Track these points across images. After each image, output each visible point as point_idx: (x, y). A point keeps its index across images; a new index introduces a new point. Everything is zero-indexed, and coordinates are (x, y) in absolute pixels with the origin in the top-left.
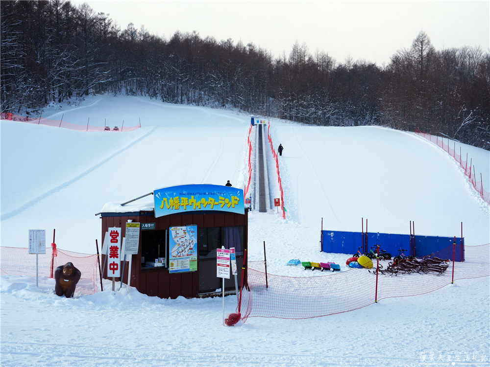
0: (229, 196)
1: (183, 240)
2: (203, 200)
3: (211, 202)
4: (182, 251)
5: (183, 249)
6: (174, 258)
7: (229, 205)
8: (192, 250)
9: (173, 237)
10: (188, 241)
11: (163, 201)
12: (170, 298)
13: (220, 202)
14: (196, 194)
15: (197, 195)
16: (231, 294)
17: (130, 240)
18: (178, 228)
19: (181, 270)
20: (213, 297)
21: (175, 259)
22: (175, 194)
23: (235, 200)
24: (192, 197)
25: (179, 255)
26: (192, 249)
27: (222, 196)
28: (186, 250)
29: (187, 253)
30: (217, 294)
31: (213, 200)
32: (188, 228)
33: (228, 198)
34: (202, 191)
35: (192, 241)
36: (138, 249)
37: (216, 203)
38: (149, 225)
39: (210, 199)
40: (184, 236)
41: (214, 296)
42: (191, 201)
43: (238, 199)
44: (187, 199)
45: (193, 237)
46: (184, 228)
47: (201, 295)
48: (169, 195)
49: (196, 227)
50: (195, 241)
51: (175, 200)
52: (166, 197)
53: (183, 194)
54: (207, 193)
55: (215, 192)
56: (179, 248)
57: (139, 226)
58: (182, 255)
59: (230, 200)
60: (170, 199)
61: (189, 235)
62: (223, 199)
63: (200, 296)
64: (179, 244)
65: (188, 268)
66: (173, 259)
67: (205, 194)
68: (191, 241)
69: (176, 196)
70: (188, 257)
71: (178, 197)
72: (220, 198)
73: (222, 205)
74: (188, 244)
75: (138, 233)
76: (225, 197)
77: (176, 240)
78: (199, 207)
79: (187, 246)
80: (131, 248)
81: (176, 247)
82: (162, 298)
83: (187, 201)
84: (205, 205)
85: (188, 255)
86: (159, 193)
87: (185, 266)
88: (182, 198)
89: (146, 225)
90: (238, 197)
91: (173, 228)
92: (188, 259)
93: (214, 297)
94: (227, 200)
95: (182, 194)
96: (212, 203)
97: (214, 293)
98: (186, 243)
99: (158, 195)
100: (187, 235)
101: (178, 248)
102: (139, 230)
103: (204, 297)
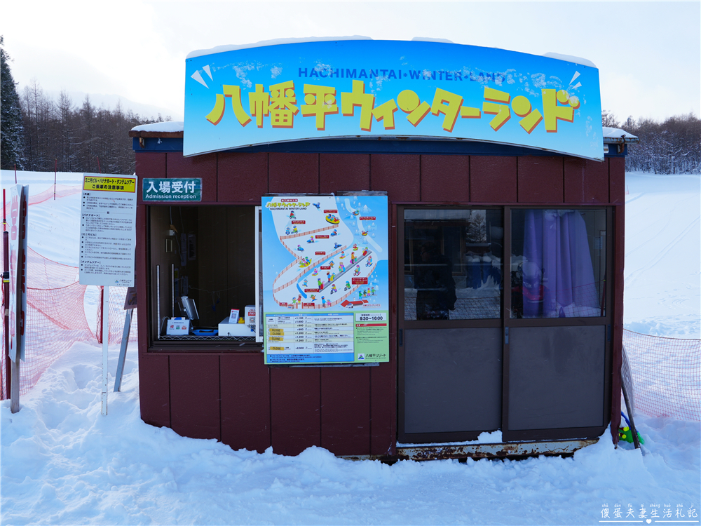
0: (532, 87)
1: (326, 245)
2: (408, 98)
3: (443, 108)
4: (321, 287)
5: (325, 279)
6: (285, 310)
7: (528, 122)
8: (363, 287)
9: (281, 232)
10: (348, 252)
11: (220, 98)
12: (270, 450)
13: (488, 106)
14: (375, 74)
15: (380, 80)
16: (547, 454)
17: (99, 234)
18: (303, 199)
19: (318, 356)
20: (463, 460)
21: (288, 316)
22: (276, 71)
23: (558, 103)
24: (357, 84)
25: (309, 300)
26: (365, 281)
27: (497, 87)
28: (340, 283)
29: (341, 294)
30: (483, 449)
31: (455, 99)
32: (348, 202)
33: (526, 95)
34: (405, 64)
35: (365, 253)
36: (132, 270)
37: (466, 110)
38: (177, 185)
39: (441, 94)
40: (328, 232)
41: (470, 454)
42: (347, 100)
43: (574, 101)
44: (332, 90)
45: (367, 238)
46: (329, 202)
47: (410, 449)
48: (250, 75)
49: (382, 200)
50: (380, 252)
51: (275, 94)
52: (235, 81)
53: (314, 73)
54: (427, 73)
55: (466, 72)
56: (306, 273)
57: (133, 187)
58: (318, 302)
59: (536, 102)
60: (253, 89)
61: (353, 228)
62: (504, 96)
63: (406, 452)
64: (307, 261)
65: (350, 348)
66: (280, 316)
67: (415, 75)
68: (359, 254)
69: (280, 79)
70: (347, 309)
71: (290, 84)
72: (489, 92)
73: (496, 121)
74: (347, 262)
75: (131, 214)
76: (514, 91)
77: (292, 244)
78: (388, 122)
79: (343, 270)
80: (104, 262)
81: (295, 270)
82: (235, 448)
83: (331, 99)
84: (414, 118)
85: (345, 303)
86: (207, 69)
87: (334, 341)
88: (308, 88)
89: (165, 187)
90: (576, 93)
91: (277, 200)
92: (345, 319)
93: (470, 460)
94: (521, 104)
95: (307, 74)
96: (450, 111)
97: (468, 446)
98: (337, 260)
99: (204, 75)
100: (342, 227)
101: (301, 277)
102: (134, 202)
103: (420, 458)
